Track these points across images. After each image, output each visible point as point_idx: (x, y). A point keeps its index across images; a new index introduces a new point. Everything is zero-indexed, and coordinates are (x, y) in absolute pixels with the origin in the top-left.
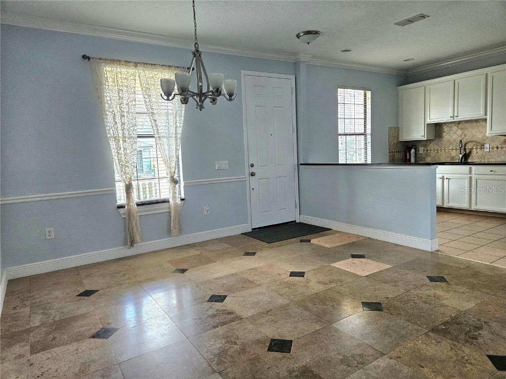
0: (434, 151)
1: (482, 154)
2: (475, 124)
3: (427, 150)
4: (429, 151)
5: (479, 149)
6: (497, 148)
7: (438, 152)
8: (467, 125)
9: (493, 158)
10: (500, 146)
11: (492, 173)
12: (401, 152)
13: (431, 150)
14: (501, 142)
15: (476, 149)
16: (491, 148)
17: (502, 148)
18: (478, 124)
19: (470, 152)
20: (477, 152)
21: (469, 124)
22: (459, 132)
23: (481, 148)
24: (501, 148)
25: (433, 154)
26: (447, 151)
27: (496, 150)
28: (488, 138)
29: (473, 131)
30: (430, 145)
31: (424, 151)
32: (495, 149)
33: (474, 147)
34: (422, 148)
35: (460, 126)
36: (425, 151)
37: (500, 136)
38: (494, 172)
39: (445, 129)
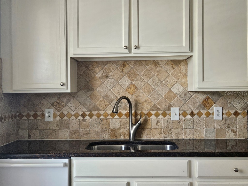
0: (77, 116)
1: (167, 126)
2: (153, 67)
3: (62, 115)
4: (66, 118)
5: (161, 116)
6: (192, 114)
7: (84, 120)
8: (139, 70)
9: (185, 132)
10: (196, 112)
11: (237, 174)
12: (5, 118)
13: (70, 115)
14: (198, 104)
15: (157, 115)
16: (183, 114)
17: (200, 114)
18: (158, 69)
19: (146, 121)
20: (158, 122)
21: (143, 67)
22: (125, 82)
23: (165, 115)
24: (198, 114)
25: (74, 123)
26: (102, 117)
27: (190, 119)
28: (176, 96)
29: (150, 82)
30: (69, 105)
31: (55, 116)
32: (189, 116)
33: (153, 112)
34: (52, 110)
35: (125, 69)
36: (58, 118)
37: (197, 94)
38: (242, 172)
39: (99, 74)
